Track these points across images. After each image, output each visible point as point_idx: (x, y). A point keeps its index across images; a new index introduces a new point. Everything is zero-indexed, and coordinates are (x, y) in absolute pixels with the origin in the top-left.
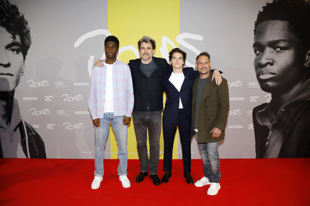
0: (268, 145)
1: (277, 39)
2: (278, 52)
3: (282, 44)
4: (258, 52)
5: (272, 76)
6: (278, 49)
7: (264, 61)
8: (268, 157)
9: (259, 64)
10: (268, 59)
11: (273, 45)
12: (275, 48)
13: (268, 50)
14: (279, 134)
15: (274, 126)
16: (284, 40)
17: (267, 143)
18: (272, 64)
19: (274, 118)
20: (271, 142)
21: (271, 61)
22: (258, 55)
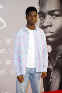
0: (51, 82)
1: (53, 9)
2: (54, 18)
3: (57, 13)
4: (41, 18)
5: (51, 34)
6: (54, 16)
7: (45, 24)
8: (52, 90)
9: (43, 26)
10: (48, 23)
11: (51, 13)
12: (52, 15)
13: (48, 16)
14: (57, 73)
15: (54, 68)
16: (58, 10)
17: (51, 80)
18: (51, 26)
19: (54, 62)
20: (53, 79)
21: (50, 24)
22: (41, 20)
